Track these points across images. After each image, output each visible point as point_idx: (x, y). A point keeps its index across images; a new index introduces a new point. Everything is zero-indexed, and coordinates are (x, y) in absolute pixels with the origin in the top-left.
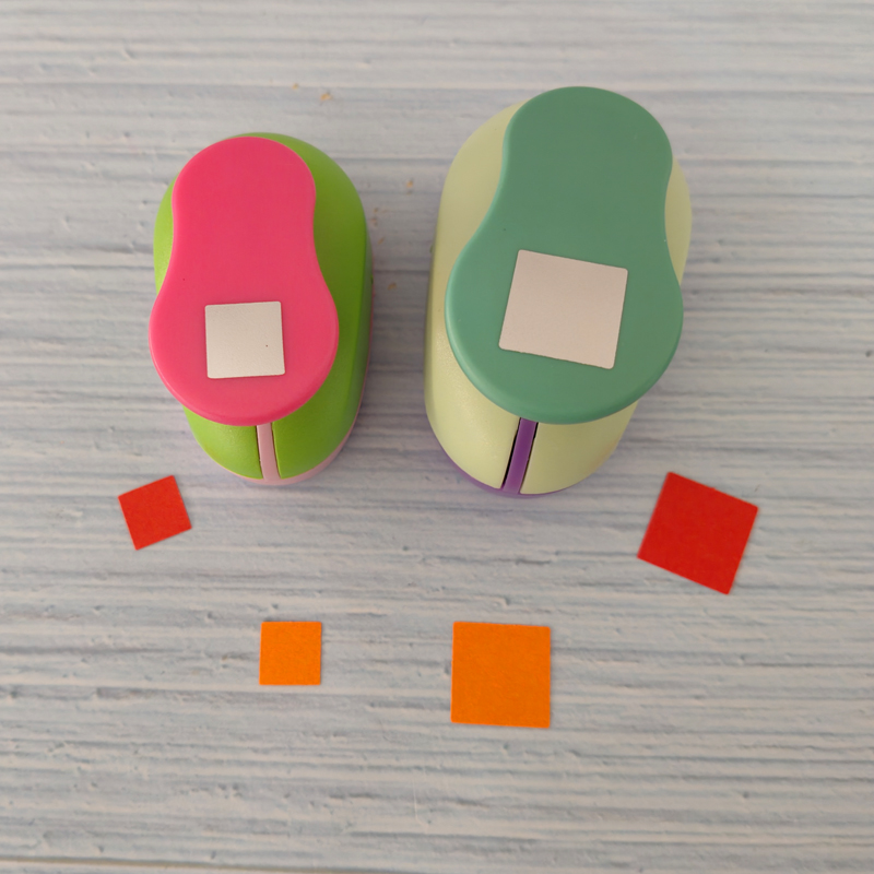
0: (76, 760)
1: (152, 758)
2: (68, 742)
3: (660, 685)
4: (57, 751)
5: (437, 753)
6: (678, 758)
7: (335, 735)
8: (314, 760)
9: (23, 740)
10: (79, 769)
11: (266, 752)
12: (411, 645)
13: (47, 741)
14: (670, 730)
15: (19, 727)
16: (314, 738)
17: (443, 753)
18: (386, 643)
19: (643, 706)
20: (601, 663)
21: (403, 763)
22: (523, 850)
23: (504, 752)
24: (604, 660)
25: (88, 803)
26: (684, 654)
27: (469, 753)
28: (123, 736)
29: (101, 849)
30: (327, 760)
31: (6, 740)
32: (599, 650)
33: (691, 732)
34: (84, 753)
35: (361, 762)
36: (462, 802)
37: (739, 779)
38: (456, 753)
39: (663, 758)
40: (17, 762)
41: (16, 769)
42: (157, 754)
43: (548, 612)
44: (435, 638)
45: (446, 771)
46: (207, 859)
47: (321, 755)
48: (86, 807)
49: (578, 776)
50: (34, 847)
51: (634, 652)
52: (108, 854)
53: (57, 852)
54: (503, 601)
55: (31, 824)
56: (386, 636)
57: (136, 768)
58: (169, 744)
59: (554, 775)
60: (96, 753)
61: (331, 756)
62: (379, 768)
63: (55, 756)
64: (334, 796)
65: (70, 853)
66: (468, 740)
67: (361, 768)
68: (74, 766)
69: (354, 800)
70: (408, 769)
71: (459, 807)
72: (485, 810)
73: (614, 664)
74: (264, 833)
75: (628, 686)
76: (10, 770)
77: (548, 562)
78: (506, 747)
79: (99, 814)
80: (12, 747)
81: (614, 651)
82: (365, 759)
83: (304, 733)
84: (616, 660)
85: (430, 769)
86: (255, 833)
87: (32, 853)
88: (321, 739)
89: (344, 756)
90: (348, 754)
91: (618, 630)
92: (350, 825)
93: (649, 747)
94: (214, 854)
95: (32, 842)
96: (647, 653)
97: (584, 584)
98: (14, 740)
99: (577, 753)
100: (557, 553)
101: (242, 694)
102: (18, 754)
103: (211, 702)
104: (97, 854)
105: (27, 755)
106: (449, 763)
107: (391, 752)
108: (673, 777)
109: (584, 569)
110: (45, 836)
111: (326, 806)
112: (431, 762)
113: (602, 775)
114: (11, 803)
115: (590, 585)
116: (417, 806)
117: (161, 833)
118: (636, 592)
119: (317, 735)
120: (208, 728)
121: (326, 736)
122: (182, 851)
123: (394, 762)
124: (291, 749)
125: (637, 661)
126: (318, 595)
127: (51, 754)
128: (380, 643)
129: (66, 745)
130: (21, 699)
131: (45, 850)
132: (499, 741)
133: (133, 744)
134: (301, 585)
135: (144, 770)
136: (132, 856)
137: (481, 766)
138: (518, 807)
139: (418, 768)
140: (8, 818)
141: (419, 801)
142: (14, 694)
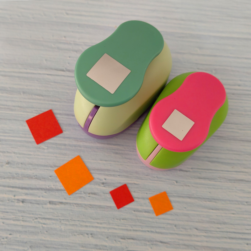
0: (41, 223)
1: (65, 224)
2: (39, 218)
3: (222, 210)
4: (36, 220)
5: (154, 227)
6: (227, 232)
7: (123, 220)
8: (116, 227)
9: (25, 216)
10: (42, 226)
11: (101, 224)
12: (147, 193)
13: (32, 217)
14: (225, 223)
15: (24, 212)
16: (116, 220)
17: (156, 227)
18: (139, 192)
19: (217, 216)
20: (205, 202)
21: (144, 229)
23: (175, 228)
24: (206, 201)
25: (44, 237)
26: (229, 201)
27: (164, 228)
28: (57, 216)
30: (120, 227)
31: (19, 216)
32: (204, 198)
33: (231, 224)
34: (44, 221)
35: (131, 228)
36: (161, 242)
37: (245, 239)
38: (160, 227)
39: (222, 232)
40: (22, 223)
41: (22, 226)
42: (67, 223)
43: (189, 186)
44: (154, 192)
45: (156, 232)
47: (118, 226)
48: (44, 238)
49: (197, 236)
51: (214, 199)
54: (175, 182)
55: (26, 243)
56: (139, 190)
57: (60, 227)
58: (71, 220)
59: (190, 235)
60: (48, 221)
61: (122, 226)
62: (136, 231)
63: (34, 222)
64: (122, 239)
66: (164, 223)
67: (131, 230)
68: (40, 225)
69: (128, 240)
70: (145, 231)
71: (161, 244)
72: (168, 245)
73: (208, 203)
74: (100, 249)
75: (212, 209)
76: (20, 225)
77: (189, 171)
78: (175, 226)
79: (48, 241)
80: (21, 218)
81: (208, 199)
82: (132, 227)
83: (113, 218)
84: (209, 201)
85: (152, 232)
86: (97, 249)
88: (118, 221)
89: (125, 226)
90: (127, 226)
91: (210, 192)
92: (127, 248)
93: (218, 228)
95: (26, 249)
96: (218, 200)
97: (200, 178)
98: (22, 216)
99: (197, 229)
100: (192, 169)
101: (94, 205)
102: (23, 221)
103: (84, 207)
105: (26, 221)
106: (158, 230)
107: (140, 226)
108: (226, 238)
109: (200, 174)
110: (30, 247)
111: (119, 241)
112: (152, 230)
113: (204, 236)
114: (20, 236)
115: (201, 178)
116: (148, 243)
117: (67, 248)
118: (215, 181)
119: (117, 219)
120: (83, 215)
121: (120, 220)
123: (141, 229)
124: (109, 223)
125: (215, 202)
126: (118, 176)
127: (33, 221)
128: (137, 192)
129: (38, 218)
130: (25, 203)
132: (173, 224)
133: (60, 219)
134: (113, 173)
135: (63, 227)
137: (167, 231)
138: (179, 245)
139: (148, 231)
140: (18, 241)
141: (148, 241)
142: (23, 202)
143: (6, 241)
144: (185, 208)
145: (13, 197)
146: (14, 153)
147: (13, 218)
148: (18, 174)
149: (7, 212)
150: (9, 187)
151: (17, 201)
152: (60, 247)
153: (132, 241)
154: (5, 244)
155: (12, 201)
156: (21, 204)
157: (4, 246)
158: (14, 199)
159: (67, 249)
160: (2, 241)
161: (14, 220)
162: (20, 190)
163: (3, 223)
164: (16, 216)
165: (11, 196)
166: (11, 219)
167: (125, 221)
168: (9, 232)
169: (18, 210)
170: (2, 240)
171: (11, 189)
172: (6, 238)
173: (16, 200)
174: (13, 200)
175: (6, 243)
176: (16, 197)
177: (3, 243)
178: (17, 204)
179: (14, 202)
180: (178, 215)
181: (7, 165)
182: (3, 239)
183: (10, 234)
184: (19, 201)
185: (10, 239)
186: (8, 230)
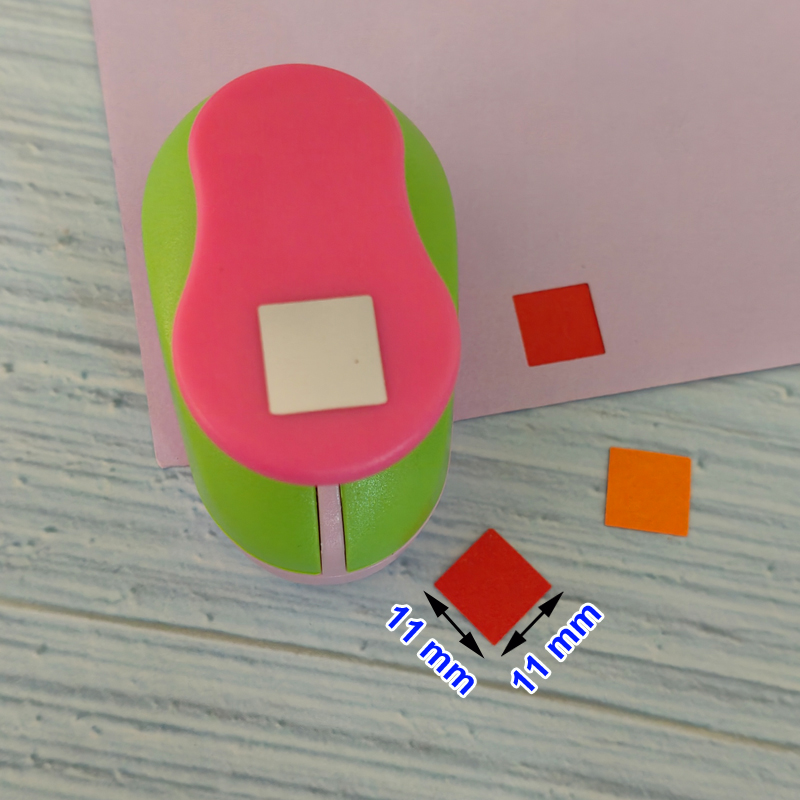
2: (184, 473)
4: (167, 483)
5: (676, 562)
7: (545, 517)
9: (121, 463)
10: (195, 509)
11: (450, 524)
12: (656, 425)
13: (155, 469)
15: (118, 445)
16: (516, 517)
17: (687, 564)
18: (623, 417)
21: (632, 567)
22: (783, 702)
23: (769, 574)
25: (201, 555)
27: (721, 569)
29: (210, 617)
31: (99, 459)
35: (576, 557)
36: (706, 628)
38: (704, 566)
40: (108, 489)
41: (106, 498)
44: (689, 421)
45: (687, 585)
46: (356, 650)
47: (523, 540)
48: (198, 560)
50: (116, 602)
52: (217, 625)
53: (148, 614)
54: (783, 392)
56: (623, 409)
61: (537, 543)
62: (598, 568)
63: (163, 489)
65: (163, 617)
66: (720, 552)
67: (575, 563)
68: (187, 504)
70: (637, 575)
71: (703, 634)
72: (736, 644)
76: (98, 497)
78: (771, 568)
79: (214, 571)
80: (105, 468)
82: (581, 552)
83: (503, 509)
85: (667, 580)
87: (111, 610)
88: (526, 520)
89: (554, 546)
90: (560, 543)
94: (365, 644)
95: (114, 595)
98: (110, 461)
102: (112, 479)
104: (204, 623)
105: (125, 482)
106: (693, 577)
107: (617, 550)
110: (134, 590)
112: (672, 573)
114: (92, 540)
116: (646, 625)
117: (296, 607)
119: (520, 515)
121: (532, 517)
122: (321, 634)
123: (619, 564)
127: (158, 485)
128: (615, 416)
129: (181, 477)
130: (127, 410)
131: (132, 608)
132: (761, 560)
136: (250, 631)
137: (734, 587)
138: (781, 647)
139: (651, 576)
140: (84, 560)
141: (649, 617)
142: (119, 402)
143: (29, 557)
145: (79, 381)
146: (98, 202)
147: (70, 463)
148: (107, 288)
149: (45, 437)
150: (61, 335)
151: (93, 396)
152: (265, 602)
154: (24, 568)
155: (71, 396)
156: (111, 410)
157: (17, 574)
158: (81, 388)
159: (294, 611)
160: (9, 556)
161: (71, 473)
162: (110, 354)
163: (24, 480)
164: (83, 455)
165: (70, 375)
166: (58, 468)
167: (555, 524)
168: (48, 522)
169: (96, 435)
170: (12, 549)
171: (73, 345)
172: (31, 543)
173: (91, 392)
174: (78, 392)
175: (26, 562)
176: (93, 382)
177: (14, 561)
178: (90, 409)
179: (79, 398)
180: (784, 527)
181: (61, 248)
182: (17, 544)
183: (50, 530)
184: (101, 399)
185: (48, 548)
186: (43, 512)
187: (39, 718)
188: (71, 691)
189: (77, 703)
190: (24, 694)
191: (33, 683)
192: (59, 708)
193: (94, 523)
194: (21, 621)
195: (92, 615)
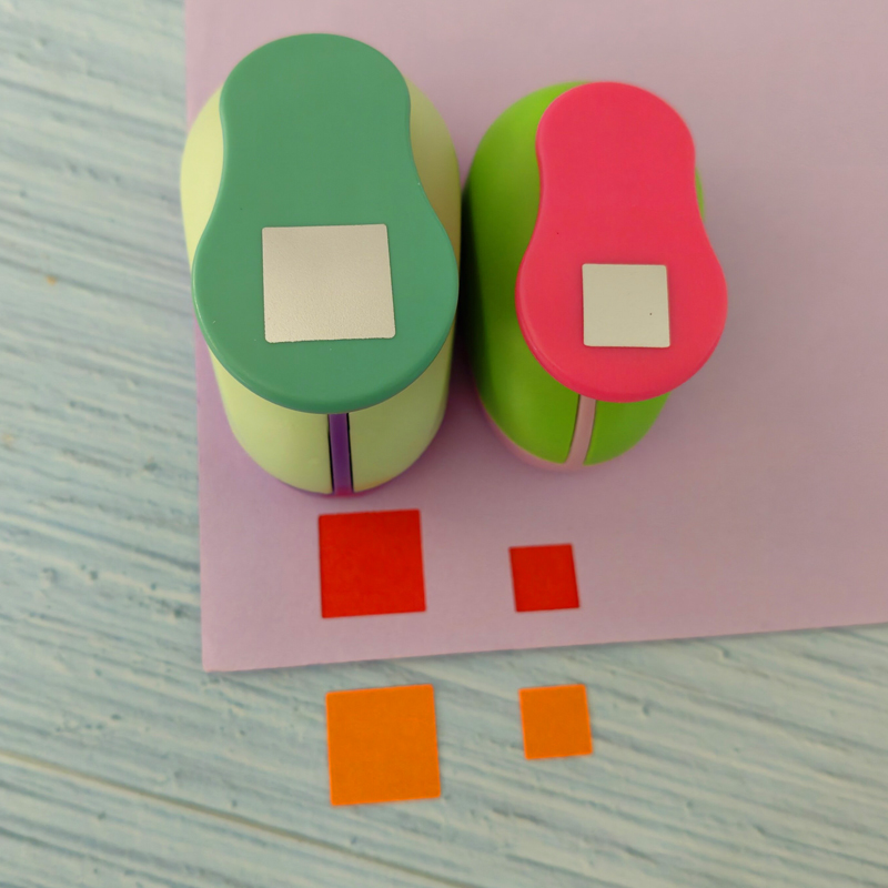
0: (230, 701)
2: (225, 680)
4: (211, 686)
5: (615, 793)
6: (863, 861)
7: (512, 746)
8: (484, 767)
9: (176, 665)
10: (230, 712)
13: (202, 673)
14: (861, 829)
15: (175, 649)
16: (490, 744)
17: (622, 795)
18: (587, 663)
19: (840, 798)
20: (807, 743)
21: (578, 795)
23: (686, 810)
24: (811, 741)
25: (232, 751)
27: (650, 803)
28: (286, 688)
29: (235, 804)
30: (498, 771)
31: (158, 660)
32: (807, 729)
34: (239, 695)
35: (533, 781)
36: (631, 851)
38: (636, 799)
39: (848, 857)
40: (164, 687)
41: (161, 695)
42: (319, 717)
43: (765, 676)
45: (620, 814)
46: (346, 843)
47: (493, 764)
48: (228, 754)
49: (757, 854)
50: (161, 783)
51: (843, 740)
52: (241, 811)
53: (186, 795)
54: (720, 653)
55: (165, 757)
56: (588, 657)
57: (292, 726)
59: (733, 848)
60: (252, 699)
61: (504, 768)
62: (551, 794)
63: (207, 691)
64: (497, 810)
65: (199, 799)
66: (650, 788)
67: (532, 788)
68: (225, 706)
69: (518, 820)
70: (582, 803)
71: (625, 856)
72: (654, 867)
73: (821, 747)
74: (415, 831)
75: (830, 773)
76: (154, 693)
78: (690, 805)
79: (241, 766)
80: (162, 669)
81: (823, 734)
82: (539, 779)
83: (480, 735)
84: (823, 743)
86: (403, 828)
87: (157, 789)
88: (497, 747)
89: (517, 771)
90: (522, 770)
91: (832, 713)
92: (507, 845)
93: (837, 842)
94: (354, 840)
95: (160, 777)
96: (856, 744)
97: (808, 656)
98: (168, 663)
99: (761, 830)
102: (168, 679)
104: (228, 807)
105: (177, 682)
106: (626, 807)
107: (568, 779)
108: (854, 880)
110: (177, 775)
111: (486, 818)
112: (609, 802)
113: (784, 861)
114: (147, 730)
116: (582, 844)
117: (303, 802)
119: (493, 741)
121: (502, 745)
122: (321, 828)
123: (568, 792)
124: (463, 748)
125: (845, 750)
127: (203, 688)
128: (581, 662)
129: (222, 682)
130: (185, 620)
131: (173, 790)
132: (683, 797)
133: (296, 699)
135: (301, 730)
137: (658, 818)
138: (688, 871)
139: (593, 804)
140: (140, 745)
141: (587, 839)
142: (179, 613)
143: (97, 739)
144: (737, 750)
145: (148, 591)
146: (180, 436)
147: (135, 662)
148: (180, 512)
149: (118, 639)
150: (140, 550)
151: (158, 606)
152: (278, 795)
153: (529, 825)
154: (93, 748)
155: (141, 604)
156: (171, 619)
157: (87, 752)
158: (151, 598)
159: (300, 806)
160: (82, 736)
161: (136, 671)
162: (177, 571)
163: (98, 673)
164: (147, 657)
165: (141, 586)
166: (125, 665)
167: (520, 752)
168: (114, 710)
169: (158, 640)
170: (84, 731)
171: (146, 560)
172: (100, 727)
173: (158, 602)
174: (147, 601)
175: (94, 743)
176: (160, 594)
177: (85, 741)
178: (155, 617)
179: (147, 607)
180: (706, 771)
181: (147, 474)
182: (89, 727)
183: (116, 717)
184: (165, 609)
185: (112, 732)
186: (111, 702)
187: (96, 871)
188: (121, 852)
189: (126, 862)
190: (85, 850)
191: (93, 843)
192: (111, 865)
193: (149, 716)
194: (88, 792)
195: (142, 792)
